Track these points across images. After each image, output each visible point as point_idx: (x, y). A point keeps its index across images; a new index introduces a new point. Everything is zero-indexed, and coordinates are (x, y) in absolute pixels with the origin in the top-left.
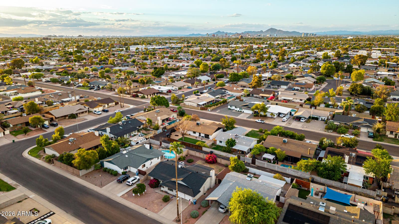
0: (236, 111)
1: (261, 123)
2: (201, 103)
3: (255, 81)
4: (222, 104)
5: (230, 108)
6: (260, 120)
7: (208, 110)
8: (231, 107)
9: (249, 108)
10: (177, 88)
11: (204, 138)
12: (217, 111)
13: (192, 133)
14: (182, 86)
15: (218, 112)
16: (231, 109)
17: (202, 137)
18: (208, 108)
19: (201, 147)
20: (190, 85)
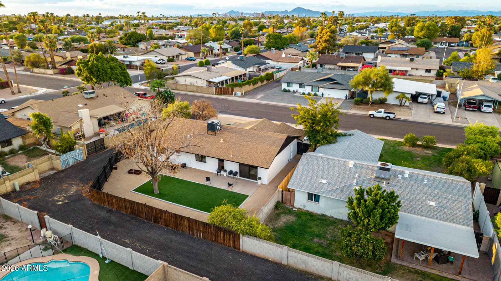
0: (304, 94)
1: (385, 118)
2: (217, 80)
3: (323, 39)
4: (265, 82)
5: (287, 88)
6: (383, 110)
7: (235, 94)
8: (288, 86)
9: (337, 86)
10: (166, 59)
11: (238, 176)
12: (259, 97)
13: (191, 162)
14: (175, 55)
15: (261, 98)
16: (289, 91)
17: (231, 173)
18: (235, 89)
19: (235, 237)
20: (191, 54)
